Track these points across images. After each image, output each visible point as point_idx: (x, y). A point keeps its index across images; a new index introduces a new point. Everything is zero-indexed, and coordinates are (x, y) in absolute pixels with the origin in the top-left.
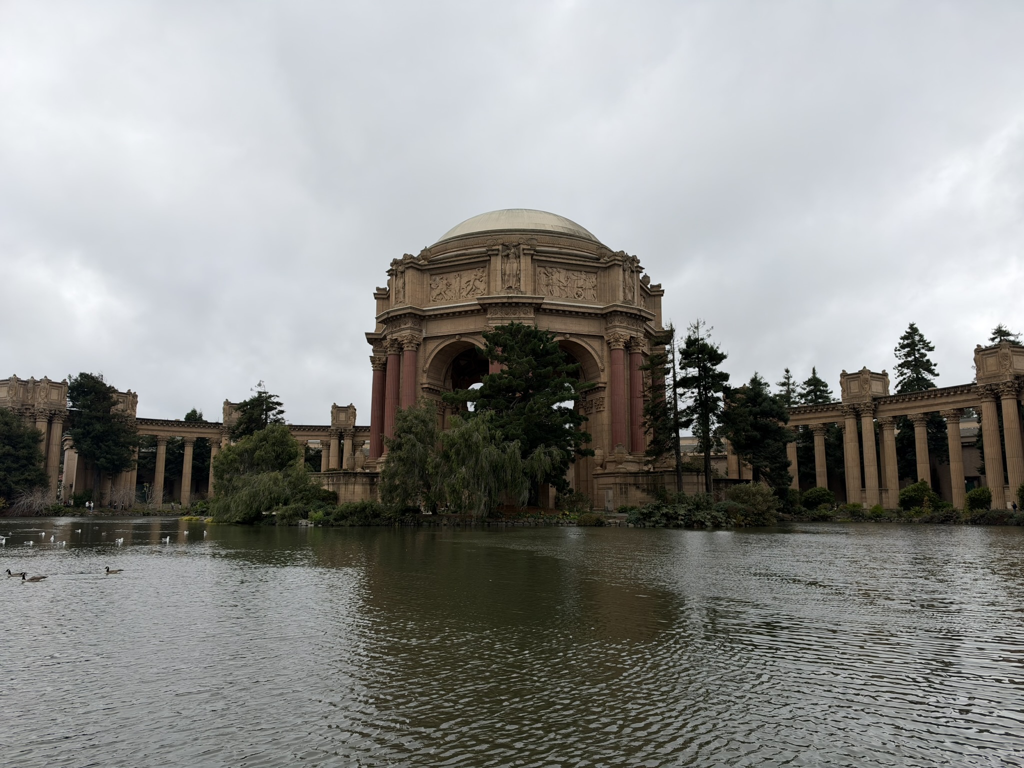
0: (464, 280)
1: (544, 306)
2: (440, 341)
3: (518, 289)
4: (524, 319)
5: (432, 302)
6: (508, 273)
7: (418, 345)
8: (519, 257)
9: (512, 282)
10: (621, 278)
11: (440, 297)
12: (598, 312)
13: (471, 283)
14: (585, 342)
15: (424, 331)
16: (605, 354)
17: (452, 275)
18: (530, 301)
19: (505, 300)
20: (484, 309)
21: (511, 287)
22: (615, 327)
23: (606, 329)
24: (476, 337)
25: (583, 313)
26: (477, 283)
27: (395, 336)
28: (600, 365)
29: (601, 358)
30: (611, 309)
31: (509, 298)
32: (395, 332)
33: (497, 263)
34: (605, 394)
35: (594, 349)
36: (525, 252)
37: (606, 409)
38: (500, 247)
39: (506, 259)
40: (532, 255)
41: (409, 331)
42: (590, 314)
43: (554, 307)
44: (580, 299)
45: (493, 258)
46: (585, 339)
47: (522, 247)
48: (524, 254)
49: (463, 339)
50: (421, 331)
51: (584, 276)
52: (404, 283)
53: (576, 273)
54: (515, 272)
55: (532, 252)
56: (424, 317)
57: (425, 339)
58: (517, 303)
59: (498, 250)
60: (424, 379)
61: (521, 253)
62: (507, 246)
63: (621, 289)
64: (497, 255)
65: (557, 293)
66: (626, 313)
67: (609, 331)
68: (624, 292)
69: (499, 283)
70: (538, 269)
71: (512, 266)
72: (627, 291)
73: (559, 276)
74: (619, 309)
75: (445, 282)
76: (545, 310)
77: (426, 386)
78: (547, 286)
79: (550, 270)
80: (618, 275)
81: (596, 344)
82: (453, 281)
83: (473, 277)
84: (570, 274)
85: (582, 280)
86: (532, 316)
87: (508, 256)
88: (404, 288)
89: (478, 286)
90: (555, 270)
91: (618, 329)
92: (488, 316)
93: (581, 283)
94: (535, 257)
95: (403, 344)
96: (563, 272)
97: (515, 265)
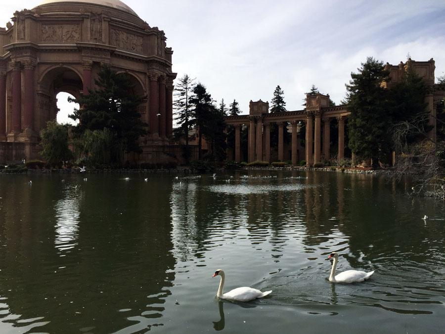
0: (65, 30)
1: (115, 53)
2: (49, 66)
3: (100, 40)
4: (104, 58)
5: (43, 42)
6: (94, 30)
7: (34, 67)
8: (101, 22)
9: (97, 36)
10: (156, 42)
11: (48, 39)
12: (144, 59)
13: (70, 33)
14: (136, 75)
15: (38, 59)
16: (147, 83)
17: (56, 27)
18: (108, 48)
19: (94, 46)
20: (79, 49)
21: (96, 39)
22: (153, 69)
23: (148, 69)
24: (74, 66)
25: (136, 59)
26: (74, 34)
27: (18, 60)
28: (144, 89)
29: (145, 85)
30: (151, 59)
31: (96, 45)
32: (18, 57)
33: (88, 23)
34: (147, 104)
35: (141, 80)
36: (105, 19)
37: (147, 113)
38: (90, 14)
39: (93, 21)
40: (109, 22)
41: (29, 58)
42: (140, 60)
43: (121, 54)
44: (134, 51)
45: (85, 20)
46: (137, 74)
47: (103, 16)
48: (104, 20)
49: (65, 66)
50: (36, 59)
51: (136, 38)
52: (24, 27)
53: (132, 36)
54: (98, 30)
55: (109, 20)
56: (38, 50)
57: (39, 64)
58: (100, 49)
59: (88, 15)
60: (38, 88)
61: (103, 20)
62: (93, 14)
63: (156, 48)
64: (88, 18)
65: (122, 46)
66: (159, 62)
67: (150, 71)
68: (158, 50)
69: (89, 35)
70: (112, 30)
71: (97, 26)
72: (159, 50)
73: (123, 36)
74: (156, 59)
75: (52, 30)
76: (115, 54)
77: (40, 92)
78: (116, 40)
79: (118, 32)
80: (155, 40)
81: (142, 77)
82: (58, 30)
83: (71, 29)
84: (129, 35)
85: (135, 40)
86: (109, 57)
87: (94, 20)
88: (24, 30)
89: (75, 36)
90: (121, 32)
91: (155, 70)
92: (83, 54)
93: (135, 42)
94: (110, 23)
95: (24, 65)
96: (125, 34)
97: (99, 26)
